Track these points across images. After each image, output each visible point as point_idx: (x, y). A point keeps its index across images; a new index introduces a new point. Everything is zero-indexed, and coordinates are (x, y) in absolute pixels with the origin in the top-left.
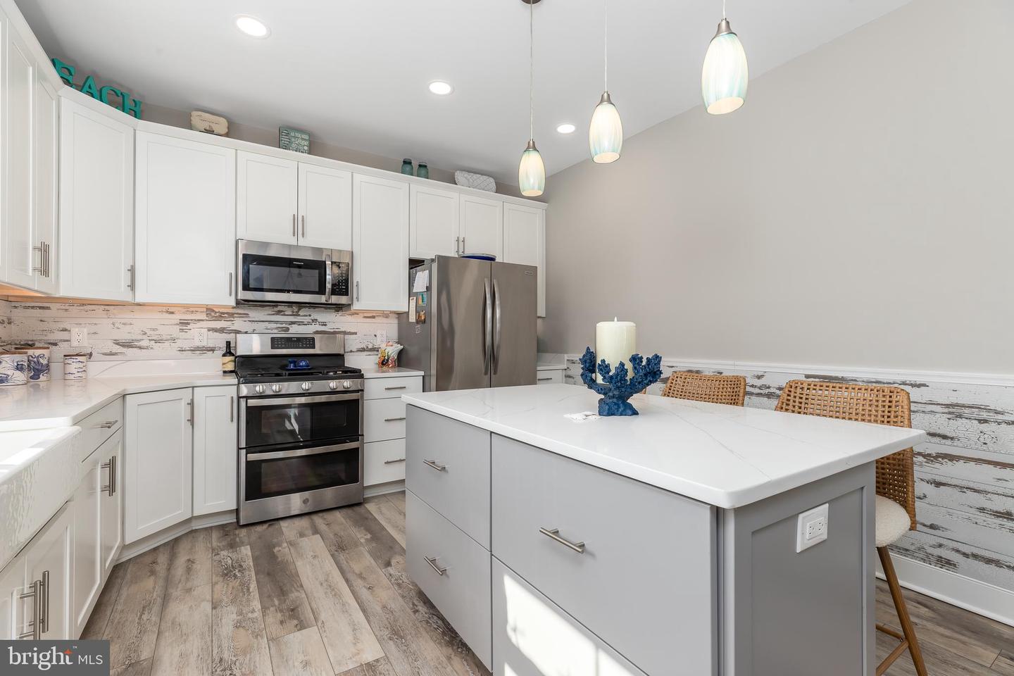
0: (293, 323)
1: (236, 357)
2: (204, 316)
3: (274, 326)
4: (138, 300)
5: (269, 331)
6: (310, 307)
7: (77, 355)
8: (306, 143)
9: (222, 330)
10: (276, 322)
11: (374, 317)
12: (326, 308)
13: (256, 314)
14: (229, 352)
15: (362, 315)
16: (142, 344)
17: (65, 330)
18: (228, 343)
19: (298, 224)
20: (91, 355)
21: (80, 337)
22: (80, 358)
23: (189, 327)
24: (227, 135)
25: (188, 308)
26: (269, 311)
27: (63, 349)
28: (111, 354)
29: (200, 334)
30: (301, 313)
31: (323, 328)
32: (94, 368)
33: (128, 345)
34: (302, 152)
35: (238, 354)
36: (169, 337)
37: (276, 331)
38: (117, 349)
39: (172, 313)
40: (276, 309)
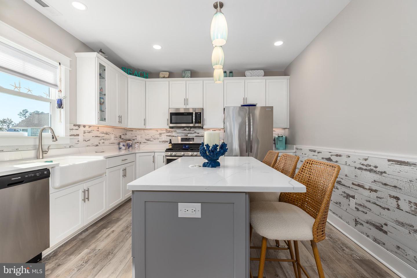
0: (189, 133)
1: (172, 144)
2: (165, 132)
3: (184, 134)
4: (147, 128)
5: (181, 136)
6: (194, 128)
7: (137, 143)
8: (190, 74)
9: (169, 136)
10: (184, 133)
11: (215, 130)
12: (199, 128)
13: (179, 131)
14: (170, 143)
15: (212, 130)
16: (151, 140)
17: (136, 136)
18: (170, 140)
19: (186, 101)
20: (141, 143)
21: (139, 139)
22: (138, 144)
23: (162, 135)
24: (169, 77)
25: (161, 129)
26: (182, 129)
27: (136, 141)
28: (145, 143)
29: (164, 138)
30: (191, 130)
31: (198, 135)
32: (141, 146)
33: (148, 140)
34: (189, 77)
35: (172, 143)
36: (157, 138)
37: (184, 136)
38: (146, 141)
39: (158, 131)
40: (184, 129)
